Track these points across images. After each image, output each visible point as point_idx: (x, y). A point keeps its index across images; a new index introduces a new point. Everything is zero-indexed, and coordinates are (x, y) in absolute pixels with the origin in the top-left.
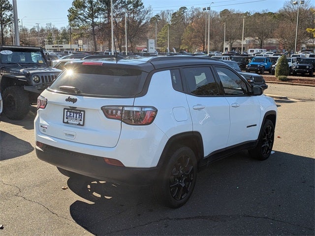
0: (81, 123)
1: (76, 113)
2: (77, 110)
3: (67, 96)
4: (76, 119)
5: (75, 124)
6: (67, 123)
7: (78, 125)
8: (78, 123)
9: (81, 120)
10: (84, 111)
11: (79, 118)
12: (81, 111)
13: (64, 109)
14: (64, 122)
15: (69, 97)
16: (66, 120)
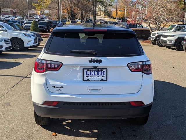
0: (105, 78)
1: (98, 71)
2: (99, 69)
3: (89, 58)
4: (98, 76)
5: (98, 80)
6: (88, 80)
7: (101, 80)
8: (101, 79)
9: (104, 76)
10: (107, 69)
11: (101, 74)
12: (103, 69)
13: (83, 69)
14: (83, 80)
15: (92, 59)
16: (85, 78)
